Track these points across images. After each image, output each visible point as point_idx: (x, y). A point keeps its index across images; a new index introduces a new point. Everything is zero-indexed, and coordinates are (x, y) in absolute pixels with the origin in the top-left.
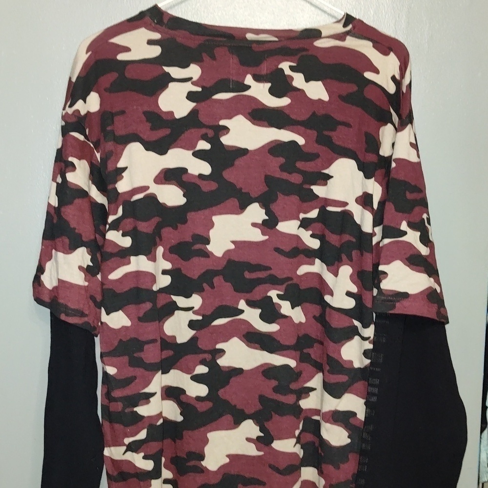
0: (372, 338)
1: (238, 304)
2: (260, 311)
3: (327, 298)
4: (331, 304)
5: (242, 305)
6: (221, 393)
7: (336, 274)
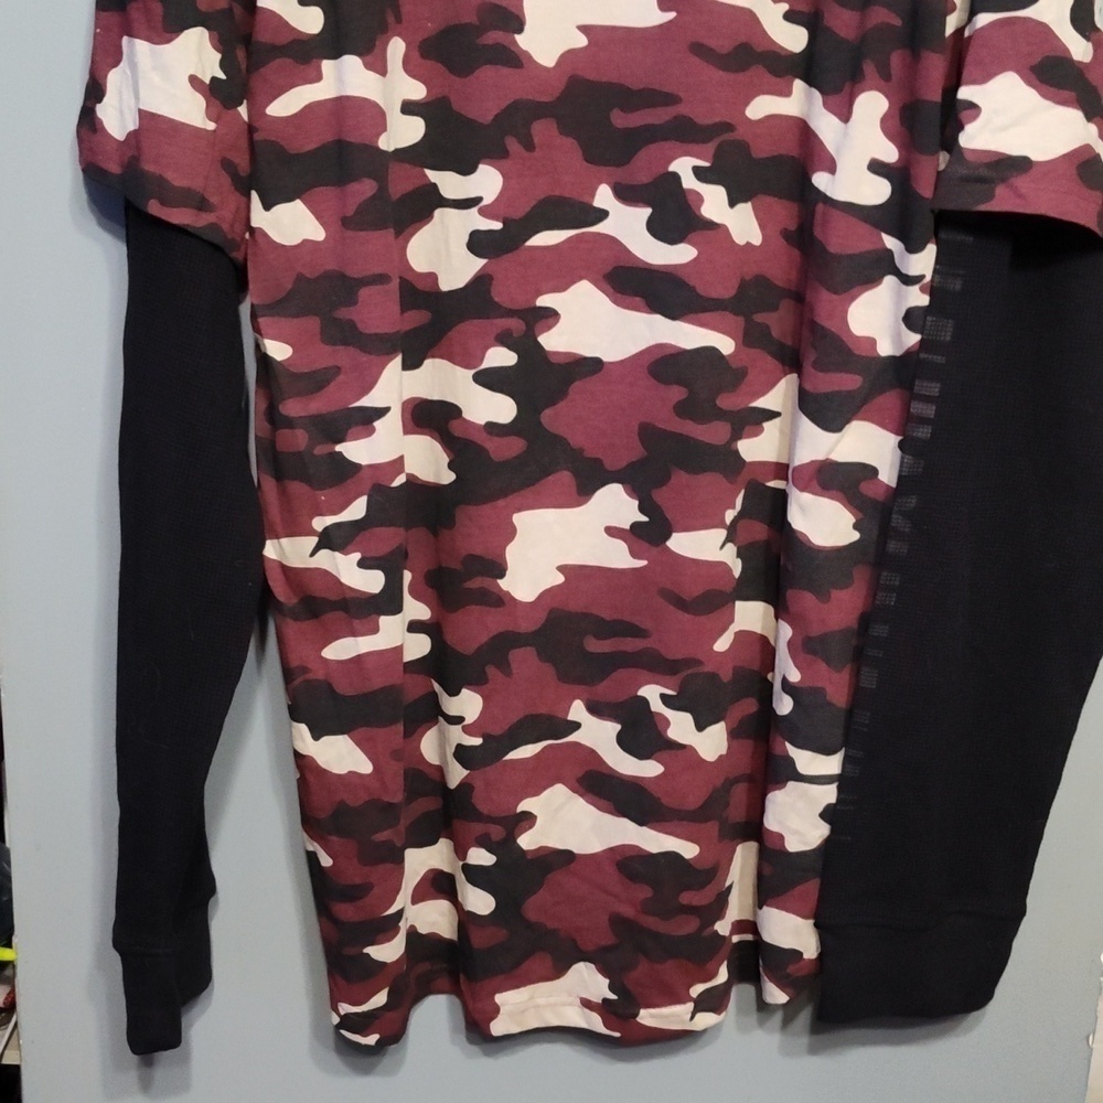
0: (928, 278)
1: (593, 195)
2: (648, 211)
3: (820, 180)
4: (829, 194)
5: (604, 197)
6: (547, 417)
7: (845, 116)
